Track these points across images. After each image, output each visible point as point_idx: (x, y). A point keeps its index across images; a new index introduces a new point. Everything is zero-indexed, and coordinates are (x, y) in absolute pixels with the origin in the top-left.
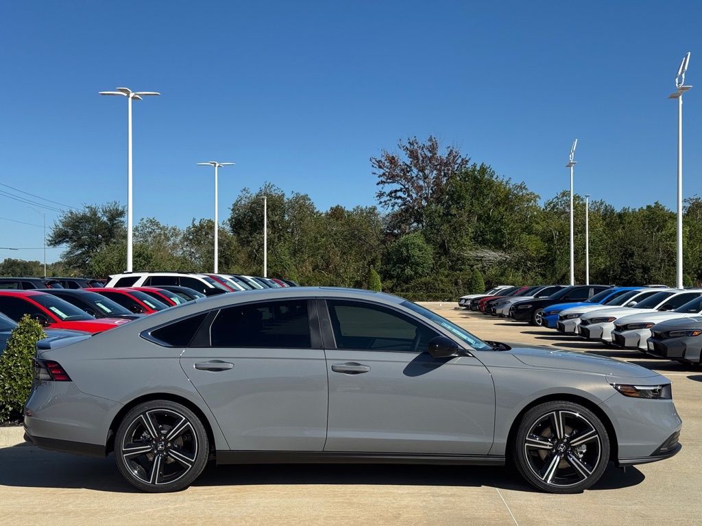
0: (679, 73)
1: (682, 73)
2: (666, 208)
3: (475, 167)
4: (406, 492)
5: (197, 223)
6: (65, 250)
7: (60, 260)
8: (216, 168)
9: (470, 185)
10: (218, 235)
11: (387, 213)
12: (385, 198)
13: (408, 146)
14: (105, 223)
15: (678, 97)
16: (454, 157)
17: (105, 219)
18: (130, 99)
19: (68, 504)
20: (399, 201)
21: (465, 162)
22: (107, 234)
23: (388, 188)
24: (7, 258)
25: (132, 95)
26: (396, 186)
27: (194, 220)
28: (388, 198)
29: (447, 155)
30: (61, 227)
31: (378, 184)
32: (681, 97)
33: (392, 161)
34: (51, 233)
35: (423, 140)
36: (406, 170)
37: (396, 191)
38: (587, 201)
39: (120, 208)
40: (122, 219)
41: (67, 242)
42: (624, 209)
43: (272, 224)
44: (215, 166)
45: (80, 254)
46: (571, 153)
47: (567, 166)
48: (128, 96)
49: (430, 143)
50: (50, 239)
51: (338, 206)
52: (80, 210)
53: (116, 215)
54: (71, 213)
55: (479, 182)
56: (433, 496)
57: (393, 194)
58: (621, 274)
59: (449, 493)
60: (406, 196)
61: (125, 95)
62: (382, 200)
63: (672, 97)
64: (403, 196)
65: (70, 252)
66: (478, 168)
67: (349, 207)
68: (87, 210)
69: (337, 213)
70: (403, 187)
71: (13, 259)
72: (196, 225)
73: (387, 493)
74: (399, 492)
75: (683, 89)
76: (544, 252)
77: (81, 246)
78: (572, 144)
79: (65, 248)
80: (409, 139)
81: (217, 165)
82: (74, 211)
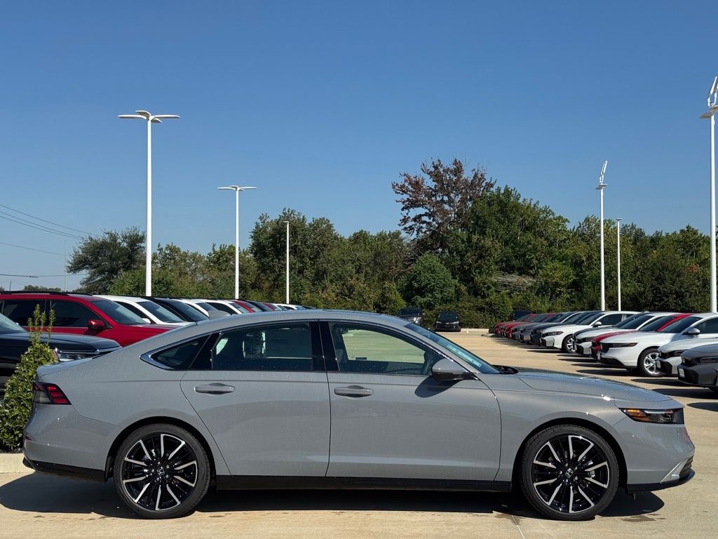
0: (712, 92)
1: (714, 93)
2: (699, 232)
3: (500, 190)
4: (418, 520)
5: (217, 249)
6: (85, 276)
7: (80, 287)
8: (237, 192)
9: (496, 208)
10: (239, 260)
11: (412, 238)
12: (409, 224)
13: (433, 169)
14: (124, 249)
15: (710, 117)
16: (480, 179)
17: (125, 245)
18: (149, 123)
19: (74, 531)
20: (424, 225)
21: (490, 185)
22: (127, 260)
23: (414, 212)
24: (27, 285)
25: (151, 118)
26: (421, 211)
27: (214, 246)
28: (413, 223)
29: (472, 178)
30: (81, 253)
31: (403, 209)
32: (713, 117)
33: (417, 185)
34: (71, 259)
35: (448, 164)
36: (431, 194)
37: (420, 216)
38: (619, 225)
39: (140, 234)
40: (142, 245)
41: (87, 268)
42: (657, 233)
43: (294, 250)
44: (236, 190)
45: (100, 281)
46: (601, 176)
47: (597, 189)
48: (148, 119)
49: (455, 167)
50: (70, 265)
51: (362, 231)
52: (100, 235)
53: (136, 241)
54: (91, 239)
55: (505, 206)
56: (447, 524)
57: (418, 218)
58: (654, 300)
59: (463, 522)
60: (431, 220)
61: (145, 118)
62: (407, 225)
63: (704, 117)
64: (428, 220)
65: (90, 278)
66: (502, 191)
67: (373, 232)
68: (107, 236)
69: (360, 238)
70: (428, 211)
71: (34, 286)
72: (216, 250)
73: (400, 521)
74: (412, 520)
75: (715, 108)
76: (573, 278)
77: (102, 272)
78: (602, 166)
79: (84, 274)
80: (433, 163)
81: (239, 189)
82: (93, 237)
